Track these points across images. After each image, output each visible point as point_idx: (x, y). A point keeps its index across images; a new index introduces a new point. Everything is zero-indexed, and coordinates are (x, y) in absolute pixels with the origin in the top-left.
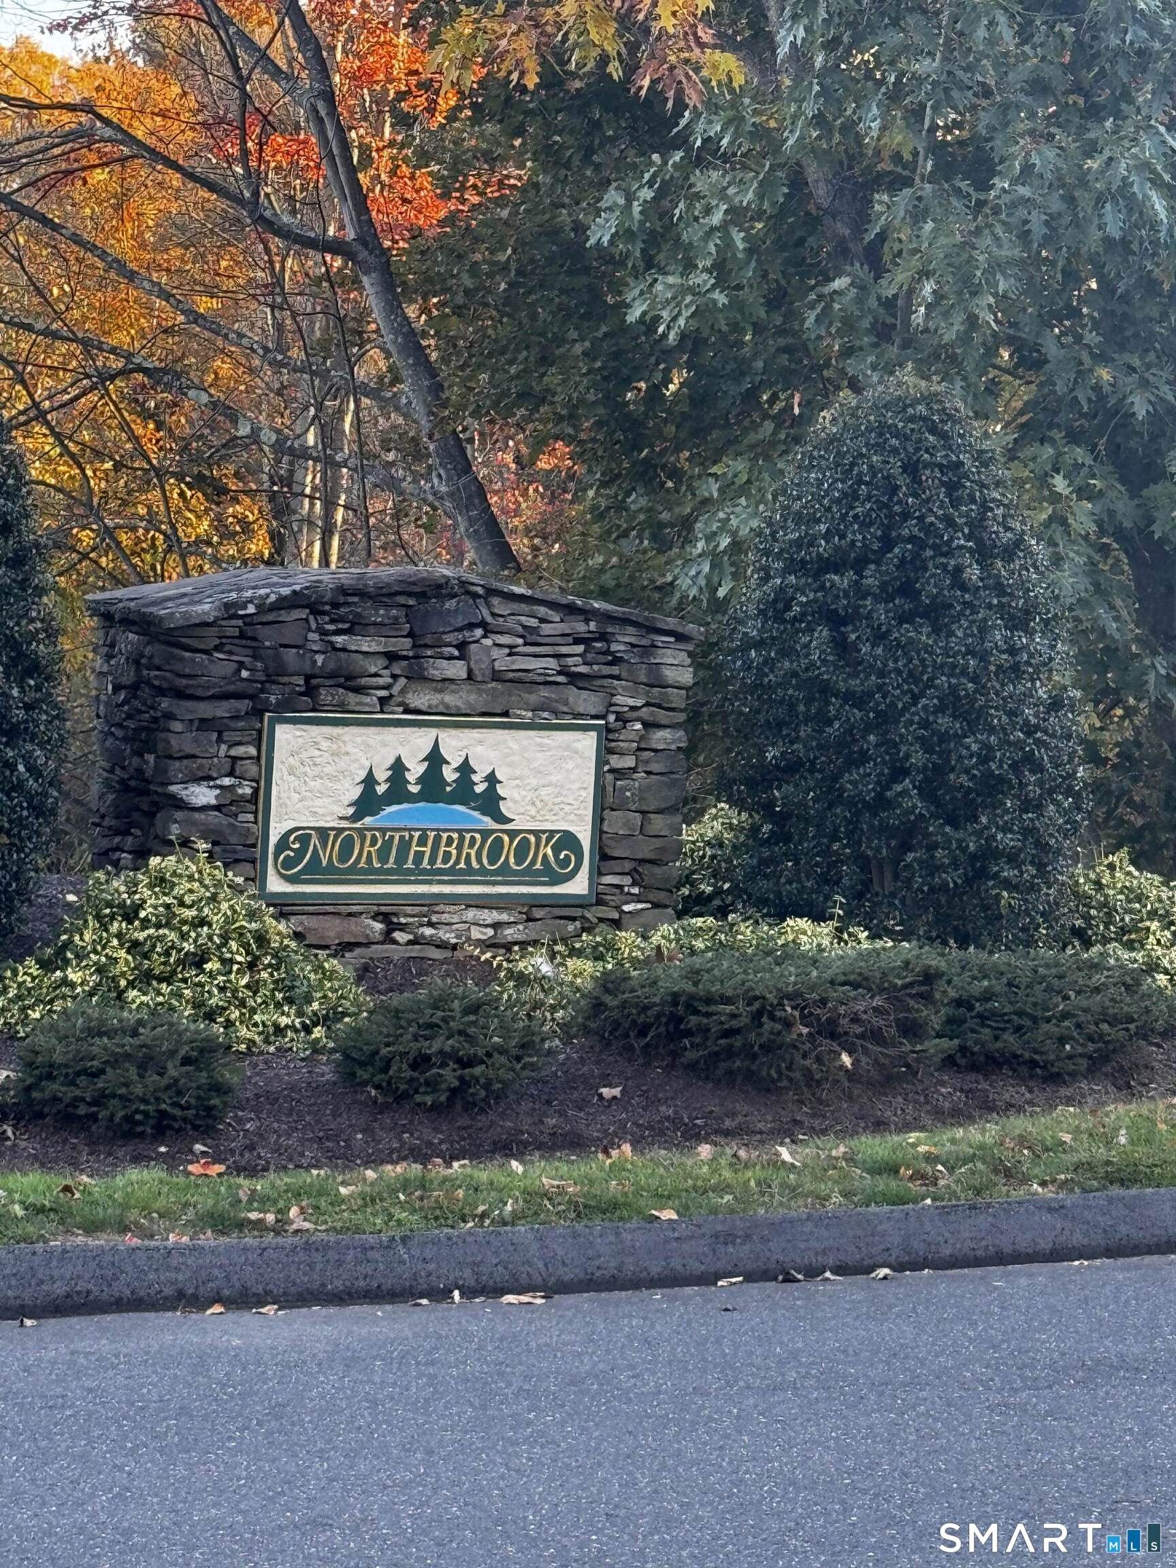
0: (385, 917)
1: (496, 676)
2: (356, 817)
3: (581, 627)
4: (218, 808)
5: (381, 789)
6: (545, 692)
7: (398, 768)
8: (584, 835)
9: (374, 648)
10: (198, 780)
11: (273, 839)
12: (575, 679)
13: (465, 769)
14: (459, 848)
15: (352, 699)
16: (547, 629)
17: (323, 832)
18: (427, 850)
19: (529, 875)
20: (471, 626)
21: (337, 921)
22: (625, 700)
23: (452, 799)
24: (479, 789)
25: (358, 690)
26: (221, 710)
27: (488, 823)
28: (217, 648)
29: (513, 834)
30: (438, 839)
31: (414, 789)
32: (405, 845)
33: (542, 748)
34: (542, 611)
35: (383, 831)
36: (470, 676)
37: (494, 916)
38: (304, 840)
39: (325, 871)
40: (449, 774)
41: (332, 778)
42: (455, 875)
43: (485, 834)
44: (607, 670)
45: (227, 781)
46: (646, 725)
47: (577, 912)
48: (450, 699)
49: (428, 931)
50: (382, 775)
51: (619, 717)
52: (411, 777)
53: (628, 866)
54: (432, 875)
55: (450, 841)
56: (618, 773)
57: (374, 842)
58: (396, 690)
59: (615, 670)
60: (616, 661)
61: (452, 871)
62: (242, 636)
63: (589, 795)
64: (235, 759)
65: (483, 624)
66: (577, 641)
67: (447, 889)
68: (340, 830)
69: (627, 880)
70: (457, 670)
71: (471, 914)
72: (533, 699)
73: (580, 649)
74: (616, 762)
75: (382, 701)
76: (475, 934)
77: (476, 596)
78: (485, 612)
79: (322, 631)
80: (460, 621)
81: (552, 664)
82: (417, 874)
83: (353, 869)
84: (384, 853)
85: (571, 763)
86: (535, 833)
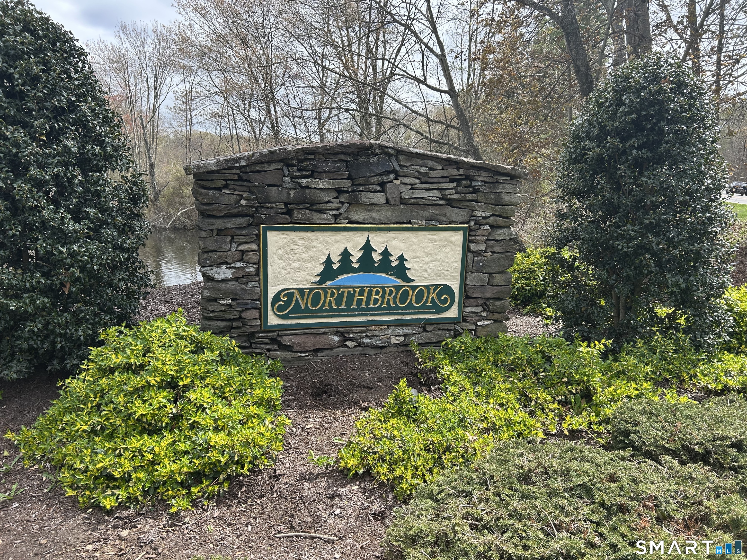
0: (341, 334)
1: (403, 202)
2: (321, 282)
3: (454, 172)
4: (234, 280)
5: (335, 267)
6: (433, 210)
7: (346, 254)
8: (455, 286)
9: (326, 186)
10: (220, 264)
11: (271, 296)
12: (450, 203)
13: (386, 254)
14: (383, 297)
15: (316, 216)
16: (433, 174)
17: (301, 291)
18: (364, 298)
19: (424, 309)
20: (388, 173)
21: (313, 339)
22: (480, 214)
23: (378, 270)
24: (394, 264)
25: (320, 211)
26: (231, 223)
27: (399, 282)
28: (226, 187)
29: (414, 288)
30: (370, 292)
31: (356, 266)
32: (351, 296)
33: (432, 241)
34: (430, 163)
35: (338, 289)
36: (388, 202)
37: (405, 330)
38: (290, 295)
39: (303, 312)
40: (376, 257)
41: (305, 261)
42: (380, 311)
43: (398, 288)
44: (469, 197)
45: (238, 265)
46: (492, 227)
47: (452, 327)
48: (375, 215)
49: (366, 341)
50: (336, 258)
51: (477, 223)
52: (354, 259)
53: (481, 302)
54: (368, 311)
55: (377, 293)
56: (476, 253)
57: (332, 294)
58: (343, 210)
59: (474, 196)
60: (475, 191)
61: (379, 308)
62: (240, 179)
63: (458, 265)
64: (243, 252)
65: (394, 171)
66: (452, 181)
67: (377, 318)
68: (311, 289)
69: (480, 309)
70: (380, 198)
71: (390, 330)
72: (426, 214)
73: (454, 185)
74: (473, 247)
75: (336, 217)
76: (394, 341)
77: (389, 155)
78: (395, 164)
79: (293, 178)
80: (380, 170)
81: (437, 194)
82: (359, 311)
83: (321, 310)
84: (339, 301)
85: (448, 249)
86: (427, 287)
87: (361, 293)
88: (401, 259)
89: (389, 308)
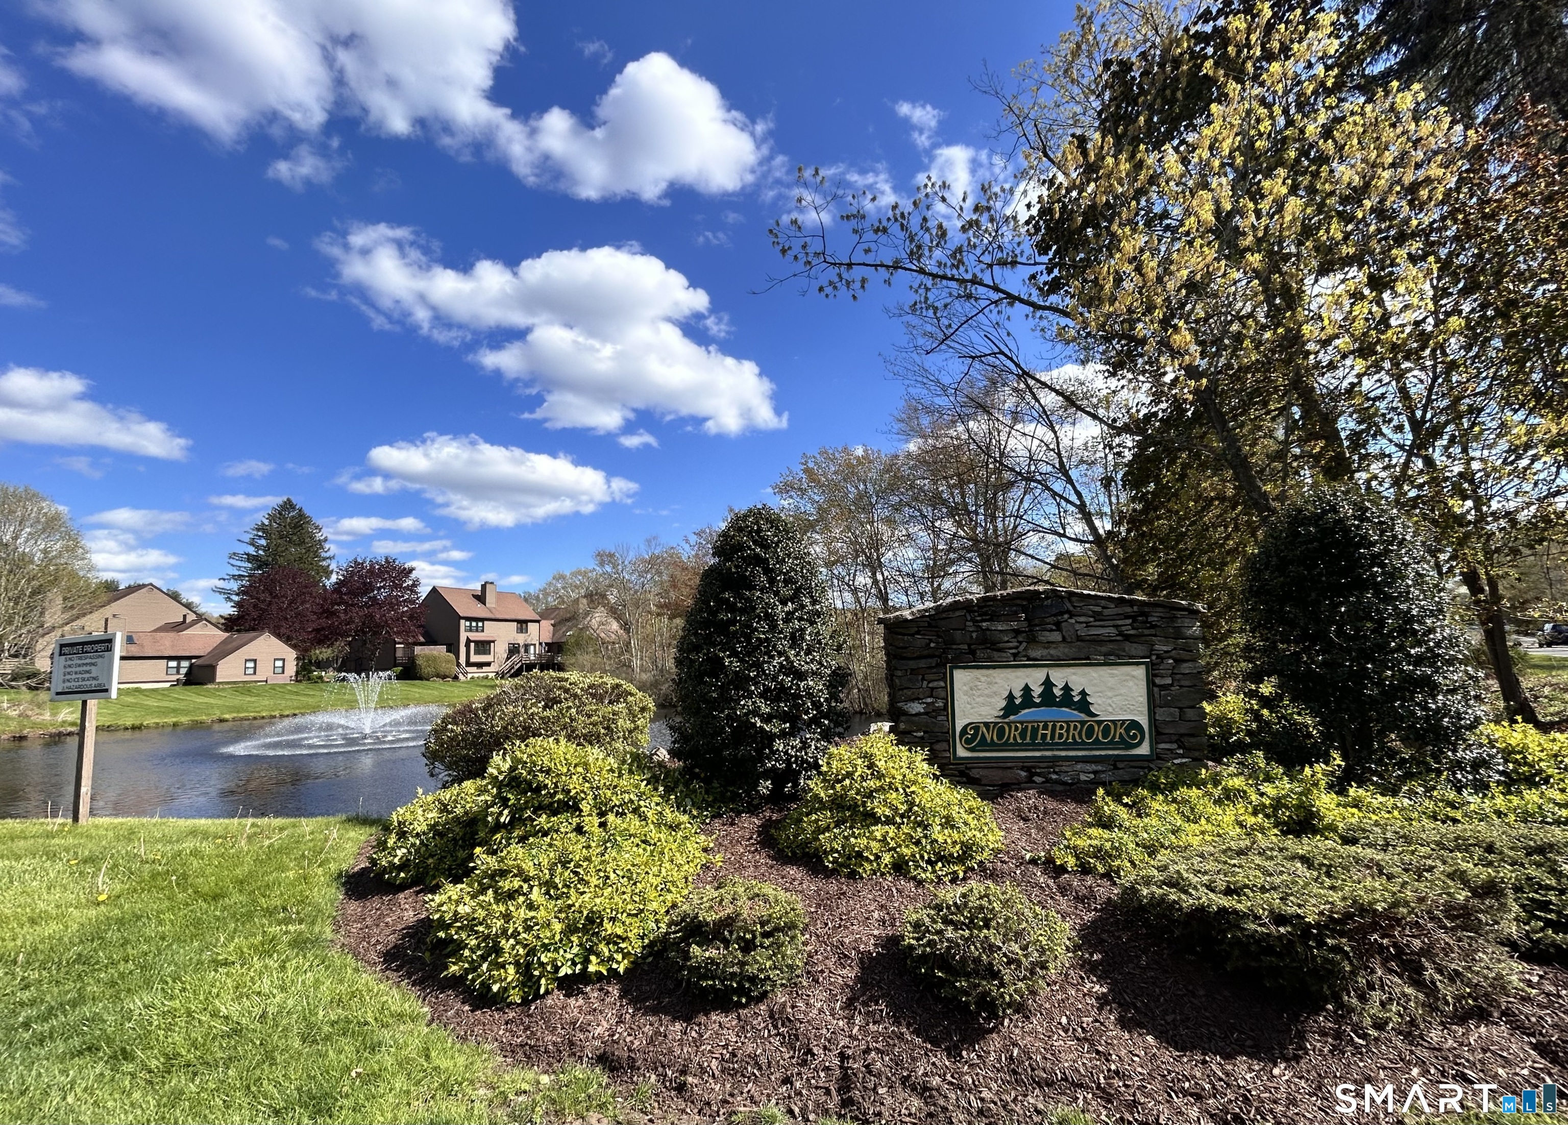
0: (1028, 769)
1: (1079, 639)
2: (1005, 716)
3: (1128, 610)
4: (926, 713)
5: (1018, 702)
6: (1111, 646)
7: (1027, 690)
8: (1144, 721)
9: (1005, 627)
10: (913, 700)
11: (958, 729)
12: (1127, 638)
13: (1067, 689)
14: (1068, 731)
15: (996, 655)
16: (1106, 612)
17: (986, 725)
18: (1048, 732)
19: (1112, 745)
20: (1062, 614)
21: (1000, 772)
22: (1161, 648)
23: (1060, 705)
24: (1076, 699)
25: (1000, 650)
26: (922, 664)
27: (1083, 717)
28: (918, 633)
29: (1099, 723)
30: (1054, 727)
31: (1038, 701)
32: (1035, 730)
33: (1113, 676)
34: (1103, 602)
35: (1022, 723)
36: (1064, 638)
37: (1094, 767)
38: (977, 729)
39: (987, 745)
40: (1057, 692)
41: (988, 696)
42: (1066, 746)
43: (1083, 723)
44: (1146, 632)
45: (929, 700)
46: (1175, 660)
47: (1146, 764)
48: (1052, 652)
49: (1054, 777)
50: (1017, 694)
51: (1158, 656)
52: (1035, 694)
53: (1174, 738)
54: (1053, 746)
55: (1061, 728)
56: (1163, 687)
57: (1017, 729)
58: (1021, 648)
59: (1152, 631)
60: (1153, 627)
61: (1065, 743)
62: (930, 625)
63: (1143, 699)
64: (932, 689)
65: (1068, 612)
66: (1127, 617)
67: (1063, 753)
68: (996, 724)
69: (1174, 746)
70: (1056, 636)
71: (1079, 766)
72: (1104, 649)
73: (1129, 621)
74: (1158, 681)
75: (1015, 656)
76: (1083, 777)
77: (1062, 597)
78: (1069, 605)
79: (974, 621)
80: (1054, 611)
81: (1113, 631)
82: (1044, 746)
83: (1006, 744)
84: (1023, 735)
85: (1131, 684)
86: (1113, 721)
87: (1045, 727)
88: (1083, 693)
89: (1075, 742)
